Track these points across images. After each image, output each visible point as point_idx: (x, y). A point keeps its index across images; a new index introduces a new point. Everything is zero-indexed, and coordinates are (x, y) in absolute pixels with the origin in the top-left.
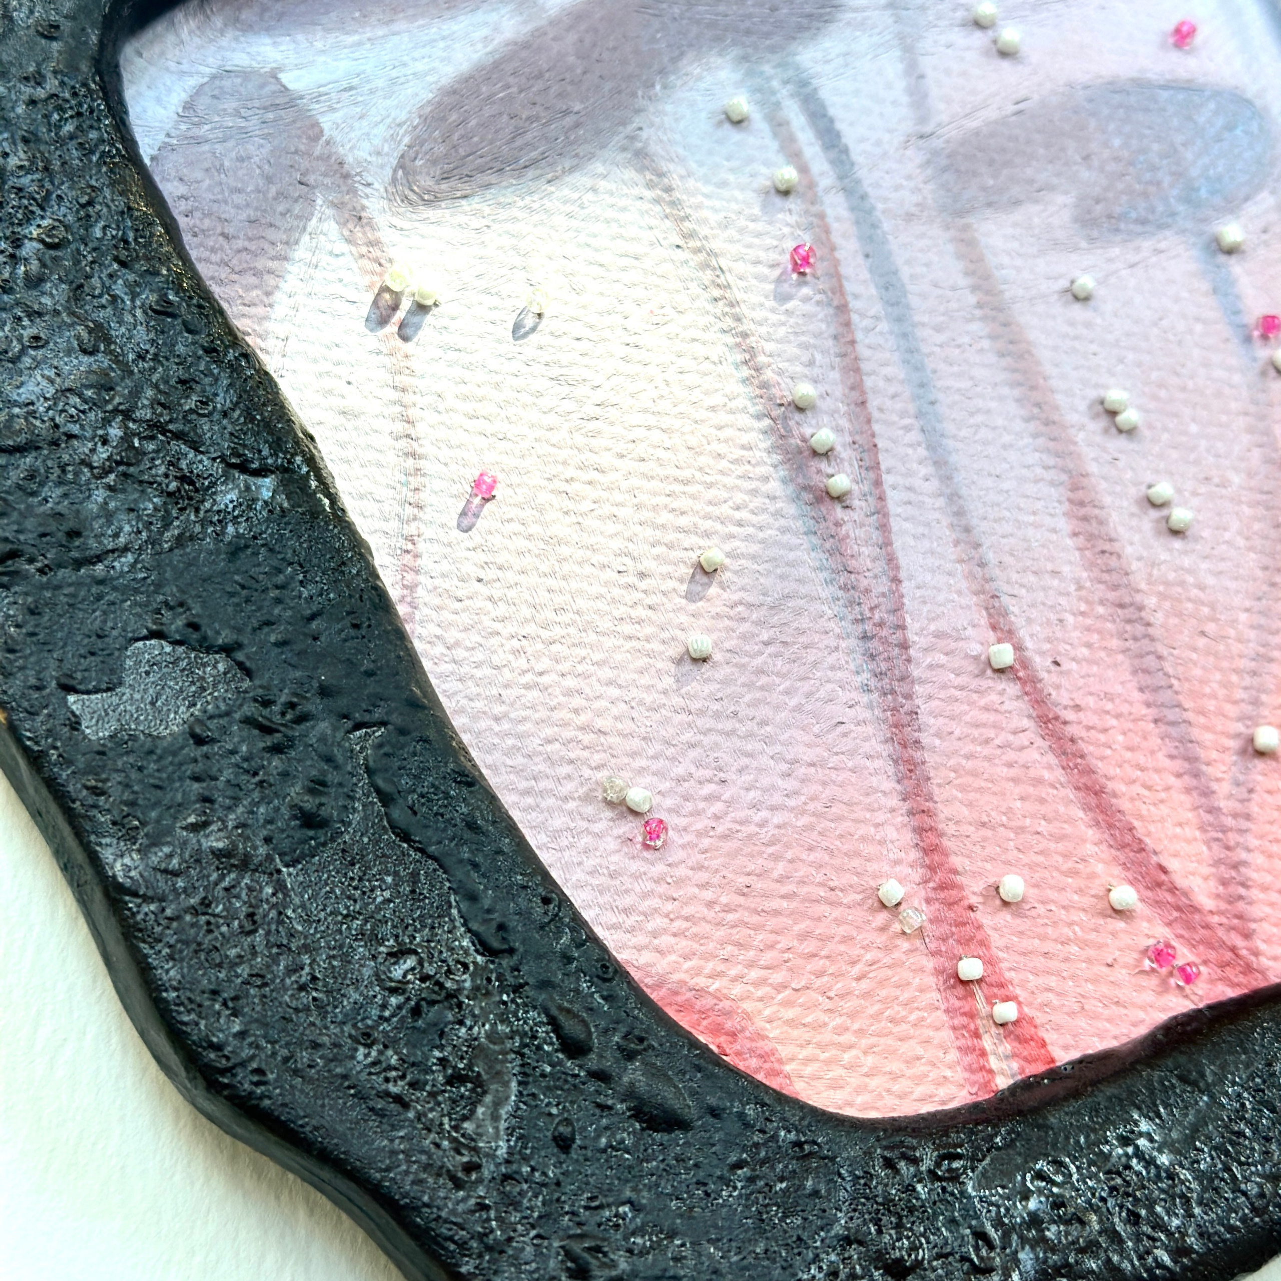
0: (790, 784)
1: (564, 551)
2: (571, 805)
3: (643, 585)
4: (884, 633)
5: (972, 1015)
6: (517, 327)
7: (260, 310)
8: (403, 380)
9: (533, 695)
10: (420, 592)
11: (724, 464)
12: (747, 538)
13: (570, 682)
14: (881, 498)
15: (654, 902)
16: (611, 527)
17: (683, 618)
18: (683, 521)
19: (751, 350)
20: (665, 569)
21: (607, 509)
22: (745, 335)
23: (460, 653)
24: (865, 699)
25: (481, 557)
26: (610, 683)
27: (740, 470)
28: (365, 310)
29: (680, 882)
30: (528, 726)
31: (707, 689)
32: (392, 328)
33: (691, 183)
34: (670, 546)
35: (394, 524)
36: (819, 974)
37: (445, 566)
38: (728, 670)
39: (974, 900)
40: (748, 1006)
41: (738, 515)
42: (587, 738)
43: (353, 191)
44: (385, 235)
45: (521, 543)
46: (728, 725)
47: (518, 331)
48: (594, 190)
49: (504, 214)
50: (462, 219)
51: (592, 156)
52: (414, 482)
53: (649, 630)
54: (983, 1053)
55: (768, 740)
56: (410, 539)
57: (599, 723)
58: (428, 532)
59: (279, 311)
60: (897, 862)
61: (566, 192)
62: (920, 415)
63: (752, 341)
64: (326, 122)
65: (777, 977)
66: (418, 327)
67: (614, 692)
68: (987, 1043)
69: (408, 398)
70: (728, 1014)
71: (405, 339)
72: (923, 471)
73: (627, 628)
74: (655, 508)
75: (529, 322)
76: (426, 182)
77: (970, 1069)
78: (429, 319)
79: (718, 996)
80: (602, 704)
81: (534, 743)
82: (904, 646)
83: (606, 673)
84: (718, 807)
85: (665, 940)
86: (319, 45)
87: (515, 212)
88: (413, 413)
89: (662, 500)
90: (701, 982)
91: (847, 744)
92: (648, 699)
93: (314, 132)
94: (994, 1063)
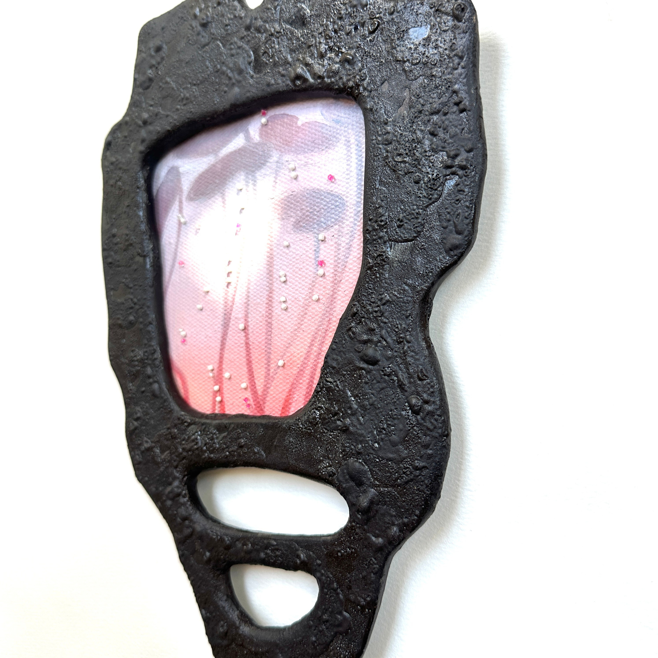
4: (228, 314)
5: (216, 397)
7: (166, 219)
8: (179, 238)
10: (171, 282)
14: (237, 285)
16: (197, 278)
17: (201, 300)
18: (207, 280)
21: (197, 274)
24: (221, 327)
25: (179, 278)
29: (186, 352)
30: (176, 313)
31: (200, 316)
34: (204, 285)
35: (171, 267)
36: (198, 378)
37: (175, 278)
38: (204, 313)
39: (223, 375)
40: (188, 379)
43: (182, 196)
44: (184, 206)
46: (201, 324)
48: (215, 202)
49: (201, 205)
50: (194, 205)
51: (216, 194)
52: (175, 259)
53: (196, 301)
54: (215, 405)
55: (205, 330)
60: (215, 362)
65: (193, 376)
67: (188, 311)
69: (178, 242)
70: (185, 379)
76: (192, 196)
77: (213, 407)
79: (185, 375)
80: (186, 313)
81: (176, 317)
82: (230, 318)
83: (189, 307)
84: (195, 340)
85: (182, 361)
86: (186, 162)
88: (178, 246)
90: (184, 371)
91: (216, 335)
93: (180, 182)
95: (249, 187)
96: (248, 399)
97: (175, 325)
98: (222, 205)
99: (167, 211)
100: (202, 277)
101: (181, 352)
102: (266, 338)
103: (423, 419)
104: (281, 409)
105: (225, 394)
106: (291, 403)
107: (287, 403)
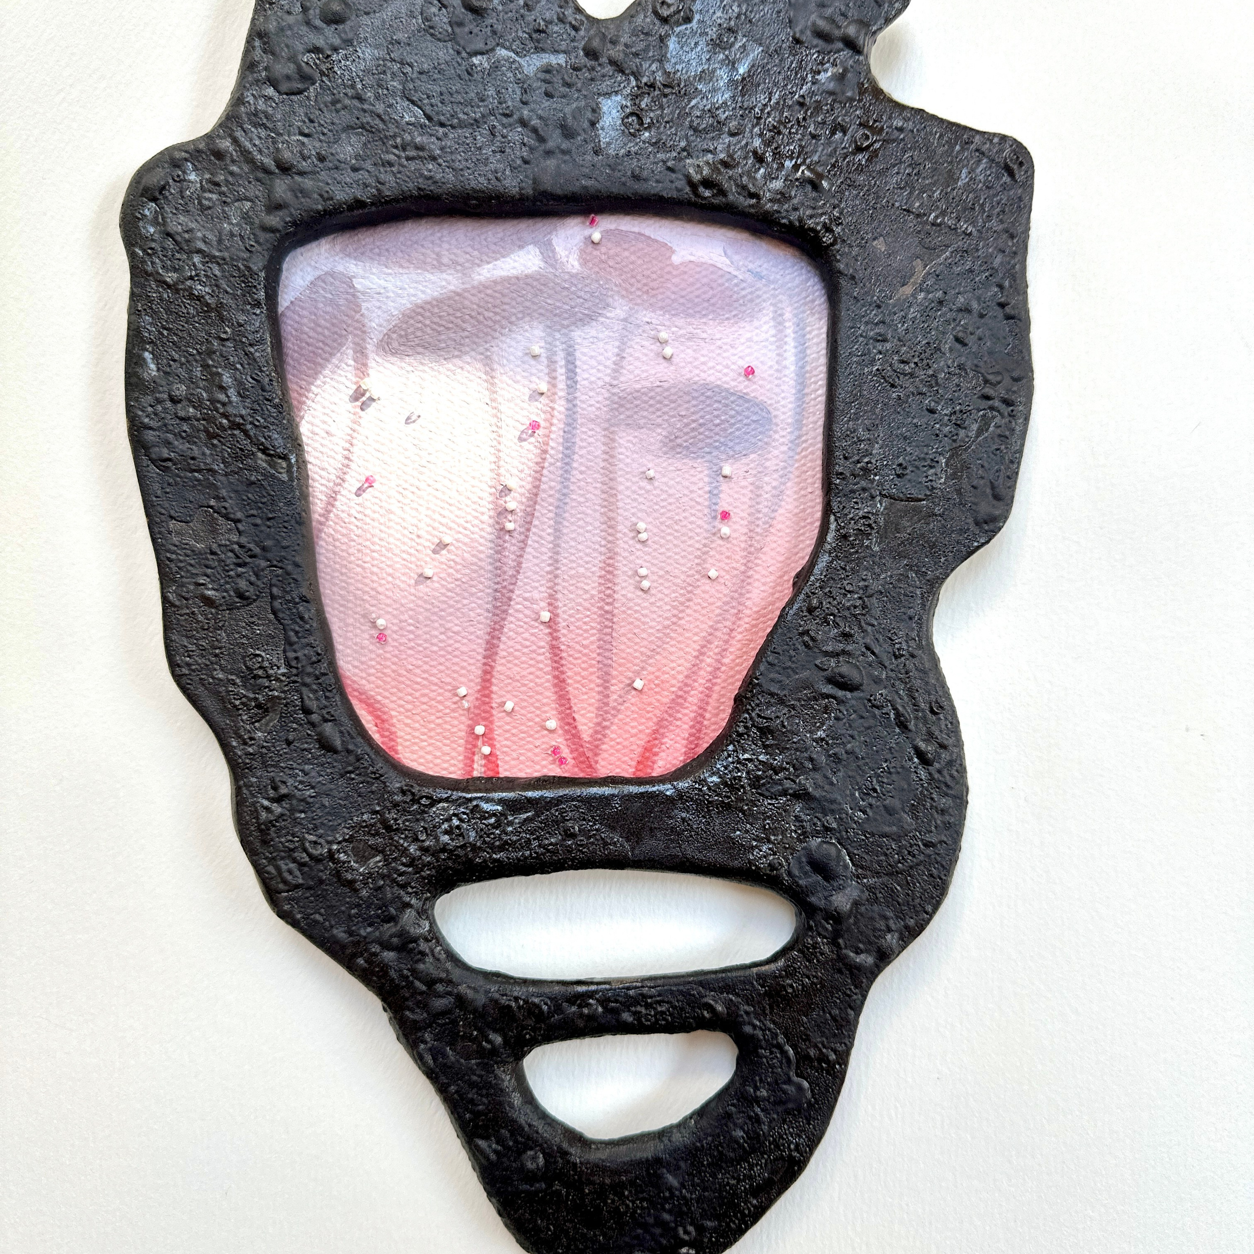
0: (443, 637)
1: (392, 516)
2: (357, 616)
3: (418, 540)
4: (505, 591)
5: (475, 746)
6: (408, 418)
7: (311, 380)
8: (356, 427)
9: (359, 569)
10: (332, 515)
11: (469, 502)
12: (466, 536)
13: (375, 569)
14: (527, 537)
15: (373, 663)
16: (414, 513)
17: (428, 559)
18: (444, 521)
19: (499, 458)
20: (429, 537)
21: (415, 505)
22: (499, 451)
23: (338, 544)
24: (486, 614)
25: (359, 508)
26: (390, 575)
27: (474, 506)
28: (351, 392)
29: (386, 659)
30: (352, 581)
31: (428, 590)
32: (359, 403)
33: (504, 378)
34: (434, 528)
35: (331, 484)
36: (424, 711)
37: (345, 508)
38: (436, 585)
39: (494, 705)
40: (393, 713)
41: (466, 525)
42: (373, 593)
43: (364, 340)
44: (371, 363)
45: (376, 508)
46: (429, 607)
47: (408, 421)
48: (462, 368)
49: (421, 367)
50: (403, 365)
51: (466, 353)
52: (345, 469)
53: (413, 559)
54: (473, 761)
55: (441, 617)
56: (335, 492)
57: (380, 589)
58: (343, 492)
59: (318, 382)
60: (471, 681)
61: (450, 366)
62: (558, 507)
63: (501, 454)
64: (364, 305)
65: (409, 707)
66: (369, 406)
67: (390, 579)
68: (476, 758)
69: (355, 435)
70: (385, 713)
71: (362, 409)
72: (550, 531)
73: (405, 556)
74: (434, 511)
75: (413, 418)
76: (395, 344)
77: (466, 765)
78: (374, 404)
79: (384, 706)
80: (383, 582)
81: (352, 588)
82: (510, 599)
83: (390, 571)
84: (412, 636)
85: (373, 678)
86: (374, 270)
87: (426, 368)
88: (354, 441)
89: (438, 509)
90: (379, 698)
91: (472, 629)
92: (402, 586)
93: (357, 309)
94: (475, 766)
95: (555, 353)
96: (558, 748)
97: (350, 605)
98: (484, 377)
99: (315, 363)
100: (429, 513)
101: (371, 659)
102: (599, 640)
103: (939, 772)
104: (634, 763)
105: (501, 741)
106: (656, 754)
107: (648, 752)
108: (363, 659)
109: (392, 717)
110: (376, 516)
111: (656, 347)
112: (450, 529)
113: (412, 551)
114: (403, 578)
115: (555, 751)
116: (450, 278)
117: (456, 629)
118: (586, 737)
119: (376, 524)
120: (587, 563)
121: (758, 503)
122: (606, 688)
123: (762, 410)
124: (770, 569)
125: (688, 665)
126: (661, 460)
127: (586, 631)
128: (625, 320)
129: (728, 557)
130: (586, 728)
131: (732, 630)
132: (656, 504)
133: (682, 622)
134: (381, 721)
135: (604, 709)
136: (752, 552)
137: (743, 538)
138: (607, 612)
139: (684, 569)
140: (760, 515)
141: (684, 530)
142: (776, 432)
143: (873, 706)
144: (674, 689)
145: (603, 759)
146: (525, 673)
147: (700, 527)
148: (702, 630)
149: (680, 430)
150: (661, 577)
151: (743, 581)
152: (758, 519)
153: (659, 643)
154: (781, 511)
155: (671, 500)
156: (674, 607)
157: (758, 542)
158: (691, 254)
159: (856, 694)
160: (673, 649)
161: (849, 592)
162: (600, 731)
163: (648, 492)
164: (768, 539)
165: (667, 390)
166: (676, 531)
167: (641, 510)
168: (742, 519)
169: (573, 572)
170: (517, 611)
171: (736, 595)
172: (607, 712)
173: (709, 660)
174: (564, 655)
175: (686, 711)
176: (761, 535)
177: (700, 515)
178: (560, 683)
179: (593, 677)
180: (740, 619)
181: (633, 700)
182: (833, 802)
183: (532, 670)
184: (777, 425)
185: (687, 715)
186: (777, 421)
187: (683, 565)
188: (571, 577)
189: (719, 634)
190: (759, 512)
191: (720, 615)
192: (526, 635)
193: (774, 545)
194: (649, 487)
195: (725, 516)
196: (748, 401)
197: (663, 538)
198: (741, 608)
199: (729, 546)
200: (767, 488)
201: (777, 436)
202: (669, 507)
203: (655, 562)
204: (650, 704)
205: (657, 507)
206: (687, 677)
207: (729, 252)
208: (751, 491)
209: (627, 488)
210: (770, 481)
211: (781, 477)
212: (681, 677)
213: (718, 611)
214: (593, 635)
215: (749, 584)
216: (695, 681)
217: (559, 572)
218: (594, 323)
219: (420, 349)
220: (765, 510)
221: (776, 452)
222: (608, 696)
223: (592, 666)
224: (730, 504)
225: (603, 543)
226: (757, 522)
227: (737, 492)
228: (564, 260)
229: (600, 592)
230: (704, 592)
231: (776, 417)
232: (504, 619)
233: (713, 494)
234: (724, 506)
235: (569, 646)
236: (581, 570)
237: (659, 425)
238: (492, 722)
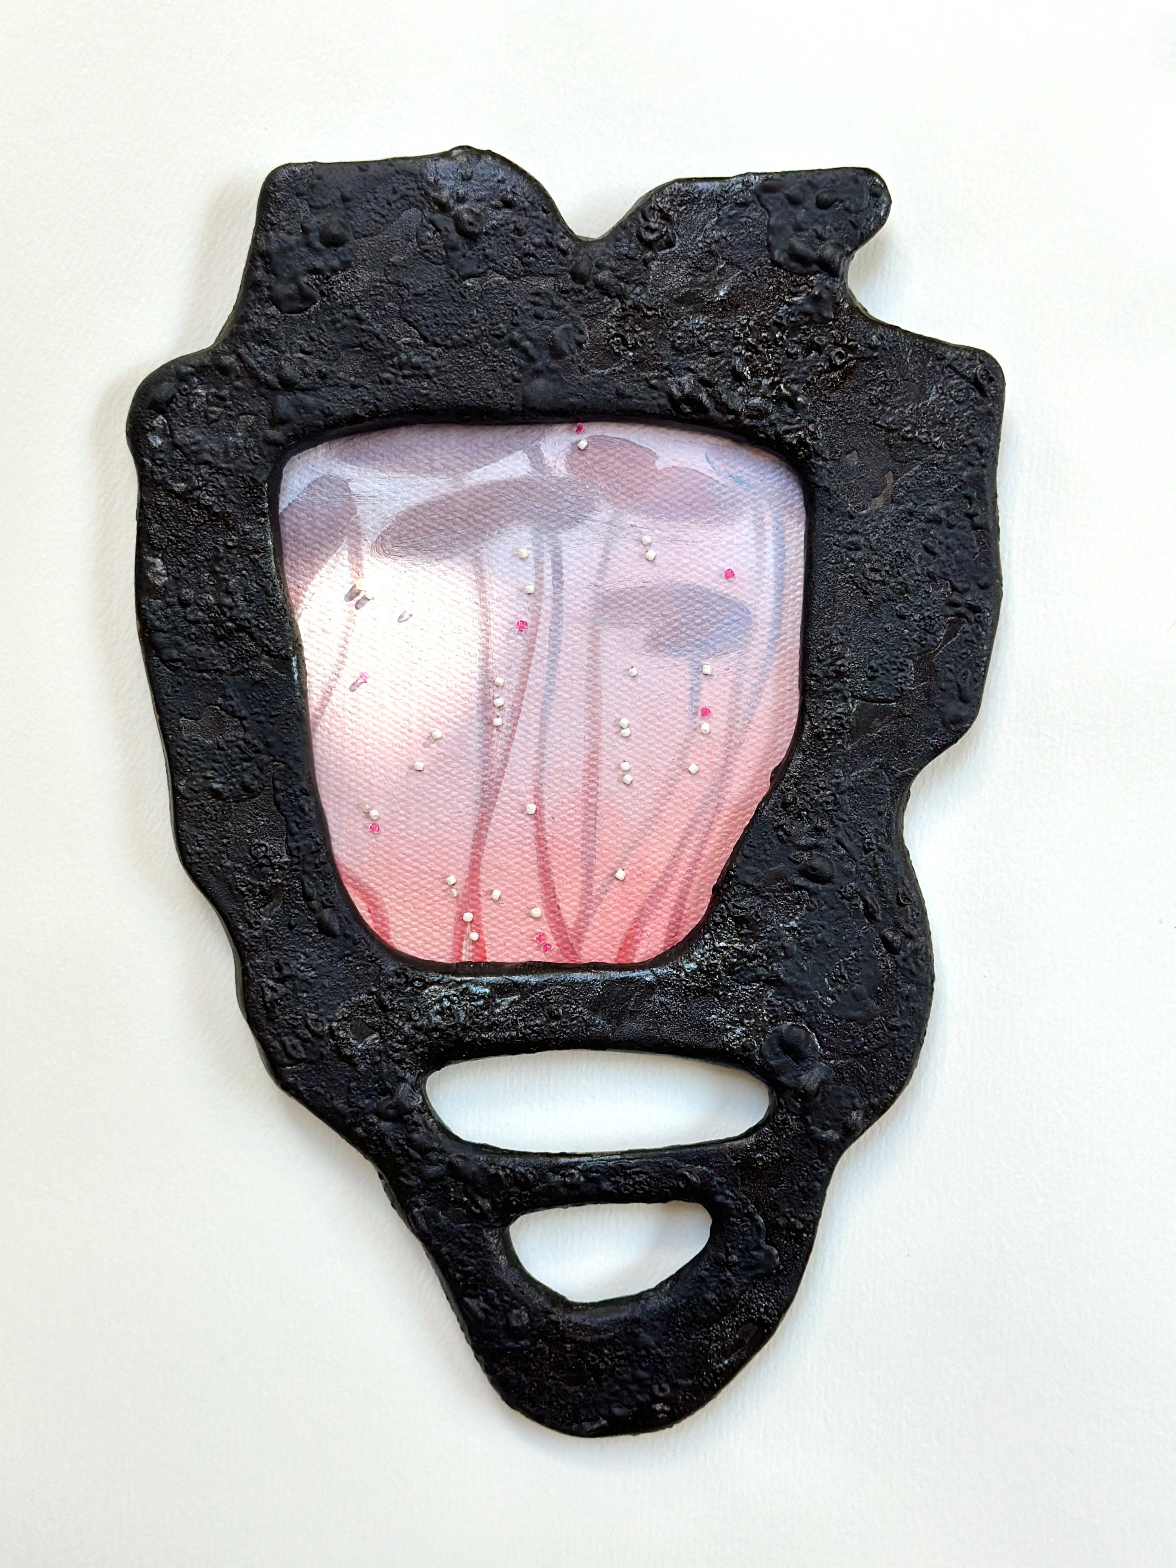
0: (432, 827)
1: (385, 711)
2: (351, 807)
3: (409, 734)
4: (492, 784)
5: (463, 932)
6: (401, 617)
7: (308, 579)
8: (350, 625)
9: (352, 762)
10: (327, 709)
11: (458, 698)
12: (456, 730)
13: (368, 762)
14: (514, 731)
15: (366, 852)
16: (406, 708)
17: (419, 752)
18: (434, 715)
19: (488, 656)
20: (420, 731)
21: (407, 700)
22: (488, 648)
23: (332, 737)
24: (474, 806)
25: (353, 703)
26: (382, 767)
27: (463, 702)
28: (346, 591)
29: (378, 848)
30: (346, 773)
31: (418, 782)
32: (354, 602)
33: (493, 578)
34: (425, 723)
35: (327, 680)
36: (415, 898)
37: (339, 702)
38: (428, 777)
39: (482, 893)
40: (385, 900)
41: (455, 720)
42: (366, 785)
43: (359, 541)
44: (365, 563)
45: (370, 703)
46: (420, 798)
47: (400, 619)
48: (452, 569)
49: (413, 568)
50: (396, 565)
51: (457, 554)
52: (340, 666)
53: (405, 752)
54: (461, 946)
55: (431, 808)
56: (331, 688)
57: (373, 781)
58: (338, 687)
59: (314, 582)
60: (460, 869)
61: (441, 566)
62: (544, 703)
63: (490, 652)
64: (359, 508)
65: (401, 894)
66: (363, 605)
67: (382, 771)
68: (464, 943)
69: (349, 632)
70: (377, 899)
71: (357, 608)
72: (536, 725)
73: (397, 749)
74: (425, 706)
75: (406, 617)
76: (389, 546)
77: (454, 950)
78: (368, 603)
79: (377, 892)
80: (376, 774)
81: (347, 779)
82: (497, 791)
83: (382, 763)
84: (403, 826)
85: (366, 866)
86: (369, 474)
87: (418, 569)
88: (349, 639)
89: (429, 704)
90: (372, 885)
91: (460, 820)
92: (394, 778)
93: (353, 511)
94: (464, 951)
95: (542, 555)
96: (543, 934)
97: (344, 796)
98: (474, 577)
99: (312, 564)
100: (420, 708)
101: (364, 848)
102: (583, 831)
103: (905, 960)
104: (616, 950)
105: (488, 928)
106: (637, 942)
107: (630, 940)
108: (358, 848)
109: (384, 903)
110: (369, 710)
111: (639, 549)
112: (440, 723)
113: (404, 744)
114: (395, 770)
115: (540, 937)
116: (441, 482)
117: (446, 819)
118: (570, 924)
119: (369, 718)
120: (572, 757)
121: (738, 700)
122: (590, 878)
123: (742, 610)
124: (750, 764)
125: (669, 856)
126: (644, 658)
127: (571, 823)
128: (610, 523)
129: (708, 752)
130: (570, 916)
131: (711, 823)
132: (639, 700)
133: (664, 815)
134: (373, 906)
135: (588, 899)
136: (731, 747)
137: (723, 734)
138: (590, 804)
139: (666, 763)
140: (740, 712)
141: (666, 726)
142: (756, 631)
143: (843, 897)
144: (655, 879)
145: (587, 946)
146: (511, 863)
147: (681, 722)
148: (682, 823)
149: (662, 629)
150: (643, 771)
151: (723, 775)
152: (738, 715)
153: (642, 835)
154: (760, 708)
155: (654, 697)
156: (656, 800)
157: (738, 737)
158: (674, 460)
159: (827, 886)
160: (654, 841)
161: (823, 789)
162: (584, 918)
163: (631, 688)
164: (748, 734)
165: (650, 590)
166: (659, 726)
167: (624, 706)
168: (722, 715)
169: (558, 766)
170: (505, 803)
171: (716, 789)
172: (590, 901)
173: (689, 851)
174: (549, 845)
175: (667, 901)
176: (741, 731)
177: (681, 710)
178: (545, 873)
179: (578, 868)
180: (719, 812)
181: (616, 890)
182: (804, 987)
183: (518, 859)
184: (757, 624)
185: (668, 903)
186: (757, 620)
187: (665, 759)
188: (556, 770)
189: (698, 826)
190: (739, 708)
191: (699, 808)
192: (513, 826)
193: (753, 741)
194: (632, 684)
195: (705, 712)
196: (728, 601)
197: (645, 733)
198: (721, 801)
199: (710, 741)
200: (747, 685)
201: (756, 635)
202: (651, 704)
203: (639, 756)
204: (631, 893)
205: (639, 703)
206: (668, 867)
207: (711, 459)
208: (732, 688)
209: (611, 685)
210: (749, 680)
211: (761, 674)
212: (661, 868)
213: (698, 804)
214: (578, 826)
215: (728, 778)
216: (676, 871)
217: (544, 765)
218: (580, 526)
219: (412, 550)
220: (746, 707)
221: (756, 651)
222: (591, 886)
223: (576, 856)
224: (710, 701)
225: (587, 738)
226: (738, 718)
227: (717, 689)
228: (552, 465)
229: (585, 785)
230: (684, 785)
231: (755, 616)
232: (491, 811)
233: (695, 691)
234: (705, 703)
235: (553, 837)
236: (566, 764)
237: (642, 624)
238: (479, 909)
